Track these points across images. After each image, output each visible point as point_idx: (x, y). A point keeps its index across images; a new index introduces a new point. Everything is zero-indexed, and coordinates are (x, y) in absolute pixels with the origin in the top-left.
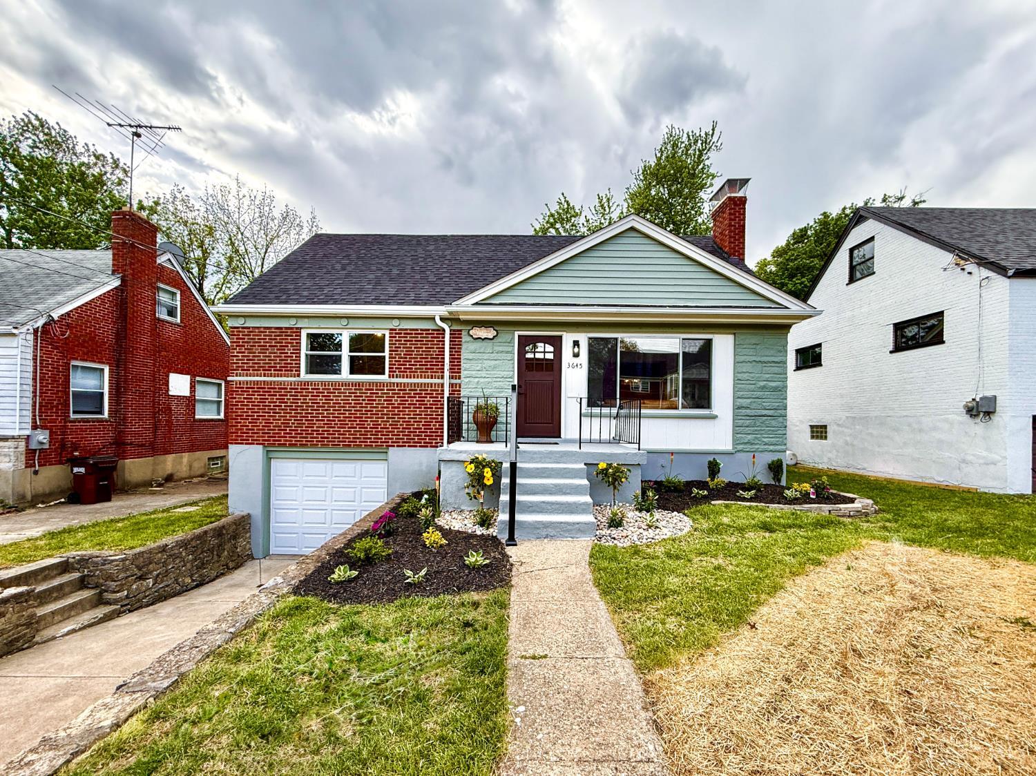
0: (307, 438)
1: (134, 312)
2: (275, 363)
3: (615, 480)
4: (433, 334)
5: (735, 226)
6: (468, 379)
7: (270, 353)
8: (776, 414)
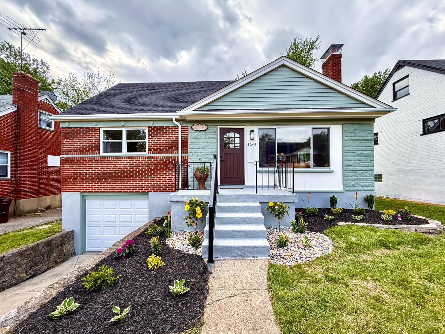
0: (104, 187)
1: (24, 124)
2: (86, 147)
3: (279, 213)
4: (172, 129)
5: (336, 70)
6: (192, 153)
7: (83, 141)
8: (368, 169)
